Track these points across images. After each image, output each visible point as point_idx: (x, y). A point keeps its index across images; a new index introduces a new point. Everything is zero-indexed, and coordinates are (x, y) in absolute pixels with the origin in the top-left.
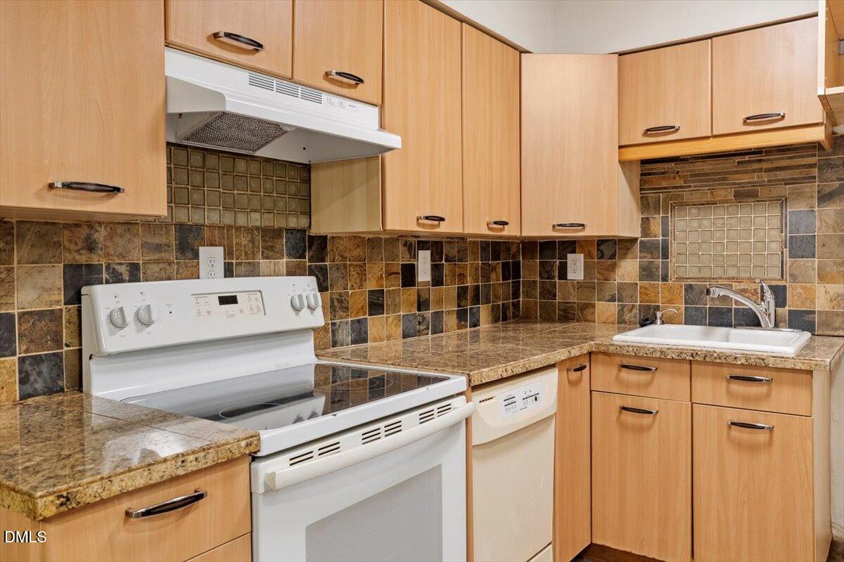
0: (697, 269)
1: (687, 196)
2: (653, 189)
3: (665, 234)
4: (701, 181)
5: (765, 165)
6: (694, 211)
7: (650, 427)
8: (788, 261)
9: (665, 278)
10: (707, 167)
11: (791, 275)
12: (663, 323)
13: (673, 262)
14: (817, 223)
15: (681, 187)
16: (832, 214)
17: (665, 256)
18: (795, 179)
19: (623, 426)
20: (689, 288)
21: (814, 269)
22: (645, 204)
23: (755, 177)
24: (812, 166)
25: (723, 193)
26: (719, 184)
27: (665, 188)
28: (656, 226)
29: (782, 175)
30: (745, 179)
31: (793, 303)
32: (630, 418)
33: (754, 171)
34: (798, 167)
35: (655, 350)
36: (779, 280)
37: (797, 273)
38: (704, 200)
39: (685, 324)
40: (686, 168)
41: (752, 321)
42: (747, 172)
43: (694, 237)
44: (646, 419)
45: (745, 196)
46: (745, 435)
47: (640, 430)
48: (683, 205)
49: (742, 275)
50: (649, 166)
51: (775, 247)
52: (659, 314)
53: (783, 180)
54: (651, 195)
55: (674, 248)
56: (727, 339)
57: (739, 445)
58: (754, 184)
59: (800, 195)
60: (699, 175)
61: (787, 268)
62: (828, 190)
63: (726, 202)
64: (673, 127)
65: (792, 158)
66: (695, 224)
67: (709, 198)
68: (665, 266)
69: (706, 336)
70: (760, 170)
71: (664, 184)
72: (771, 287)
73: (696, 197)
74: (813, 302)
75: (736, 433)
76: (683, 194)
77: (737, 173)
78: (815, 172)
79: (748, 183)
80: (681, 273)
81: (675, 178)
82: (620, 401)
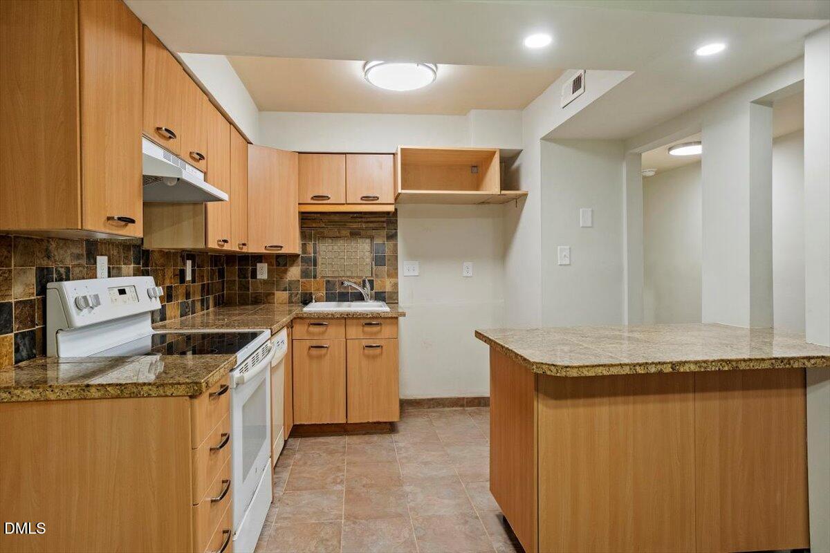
0: (332, 272)
1: (326, 232)
2: (308, 228)
3: (315, 253)
4: (333, 225)
5: (363, 220)
6: (330, 241)
7: (325, 355)
8: (374, 266)
9: (315, 277)
10: (336, 218)
11: (375, 275)
12: (316, 302)
13: (319, 268)
14: (386, 250)
15: (323, 228)
16: (392, 245)
17: (315, 265)
18: (377, 228)
19: (310, 357)
20: (328, 282)
21: (385, 272)
22: (304, 236)
23: (359, 225)
24: (384, 222)
25: (344, 232)
26: (343, 228)
27: (315, 228)
28: (310, 248)
29: (371, 225)
30: (355, 226)
31: (377, 288)
32: (315, 352)
33: (358, 222)
34: (378, 222)
35: (328, 314)
36: (370, 277)
37: (378, 273)
38: (335, 235)
39: (326, 301)
40: (327, 217)
41: (360, 297)
42: (356, 222)
43: (329, 255)
44: (324, 351)
45: (355, 234)
46: (371, 351)
47: (320, 357)
48: (324, 237)
50: (305, 215)
51: (368, 260)
52: (314, 297)
53: (371, 228)
54: (308, 231)
55: (320, 261)
56: (350, 306)
57: (368, 357)
58: (359, 229)
59: (379, 236)
60: (331, 222)
61: (374, 272)
62: (390, 234)
63: (346, 236)
64: (327, 197)
65: (375, 218)
66: (330, 248)
67: (337, 234)
68: (315, 271)
69: (339, 306)
70: (361, 222)
71: (314, 225)
72: (369, 280)
73: (331, 234)
74: (385, 287)
75: (367, 351)
76: (324, 232)
77: (350, 222)
78: (385, 225)
79: (356, 228)
80: (324, 274)
81: (320, 223)
82: (309, 343)
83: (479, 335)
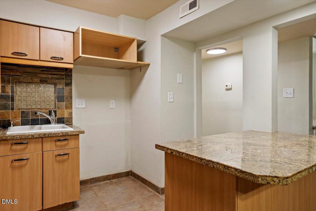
0: (26, 106)
1: (21, 79)
2: (7, 75)
3: (12, 92)
4: (27, 74)
5: (50, 73)
6: (24, 85)
7: (26, 165)
8: (57, 103)
9: (12, 109)
10: (30, 70)
11: (58, 107)
12: (14, 126)
13: (16, 103)
14: (65, 92)
15: (19, 76)
16: (69, 89)
17: (13, 100)
18: (59, 78)
19: (13, 168)
20: (23, 112)
21: (64, 105)
22: (4, 80)
23: (47, 76)
24: (63, 75)
25: (36, 80)
26: (34, 77)
27: (12, 75)
28: (8, 89)
29: (55, 76)
30: (43, 76)
31: (59, 116)
32: (16, 164)
33: (46, 74)
34: (60, 75)
35: (29, 135)
36: (54, 109)
37: (59, 106)
38: (29, 81)
39: (21, 125)
40: (21, 69)
42: (44, 74)
43: (24, 94)
44: (24, 162)
45: (43, 81)
46: (61, 158)
47: (21, 167)
48: (20, 82)
49: (42, 107)
51: (53, 98)
52: (12, 123)
53: (55, 78)
54: (6, 78)
55: (16, 98)
56: (40, 129)
57: (59, 162)
58: (46, 78)
59: (60, 83)
60: (26, 72)
61: (56, 105)
62: (67, 83)
63: (37, 83)
64: (25, 54)
65: (58, 72)
66: (25, 89)
67: (30, 81)
68: (13, 105)
70: (48, 74)
71: (12, 74)
72: (53, 111)
73: (25, 80)
74: (64, 115)
75: (58, 158)
76: (20, 79)
77: (41, 74)
78: (64, 77)
79: (44, 77)
80: (20, 107)
81: (17, 72)
82: (11, 158)
83: (158, 147)
